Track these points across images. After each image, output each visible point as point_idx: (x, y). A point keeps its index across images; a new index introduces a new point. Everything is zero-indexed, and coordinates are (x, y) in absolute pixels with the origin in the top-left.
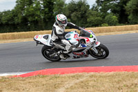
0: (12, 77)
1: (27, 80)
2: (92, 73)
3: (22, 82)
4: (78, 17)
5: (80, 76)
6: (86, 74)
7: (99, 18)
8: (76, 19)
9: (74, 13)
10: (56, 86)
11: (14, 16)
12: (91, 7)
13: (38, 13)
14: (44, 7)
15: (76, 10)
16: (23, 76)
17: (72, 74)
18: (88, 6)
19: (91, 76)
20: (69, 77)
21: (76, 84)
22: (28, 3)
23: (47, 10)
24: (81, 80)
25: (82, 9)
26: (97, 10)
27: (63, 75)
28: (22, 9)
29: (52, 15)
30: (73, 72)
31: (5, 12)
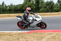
0: (23, 33)
1: (30, 35)
2: (57, 33)
3: (27, 35)
4: (49, 8)
5: (52, 34)
6: (54, 33)
7: (58, 8)
8: (48, 9)
9: (48, 6)
10: (42, 38)
11: (23, 6)
12: (55, 4)
13: (33, 6)
14: (36, 3)
15: (49, 5)
16: (28, 33)
17: (49, 33)
18: (54, 3)
19: (57, 34)
20: (47, 34)
21: (51, 37)
22: (29, 1)
23: (37, 4)
24: (52, 35)
25: (51, 4)
26: (58, 5)
27: (45, 33)
28: (26, 4)
29: (38, 7)
30: (49, 32)
31: (19, 5)
